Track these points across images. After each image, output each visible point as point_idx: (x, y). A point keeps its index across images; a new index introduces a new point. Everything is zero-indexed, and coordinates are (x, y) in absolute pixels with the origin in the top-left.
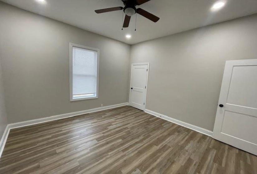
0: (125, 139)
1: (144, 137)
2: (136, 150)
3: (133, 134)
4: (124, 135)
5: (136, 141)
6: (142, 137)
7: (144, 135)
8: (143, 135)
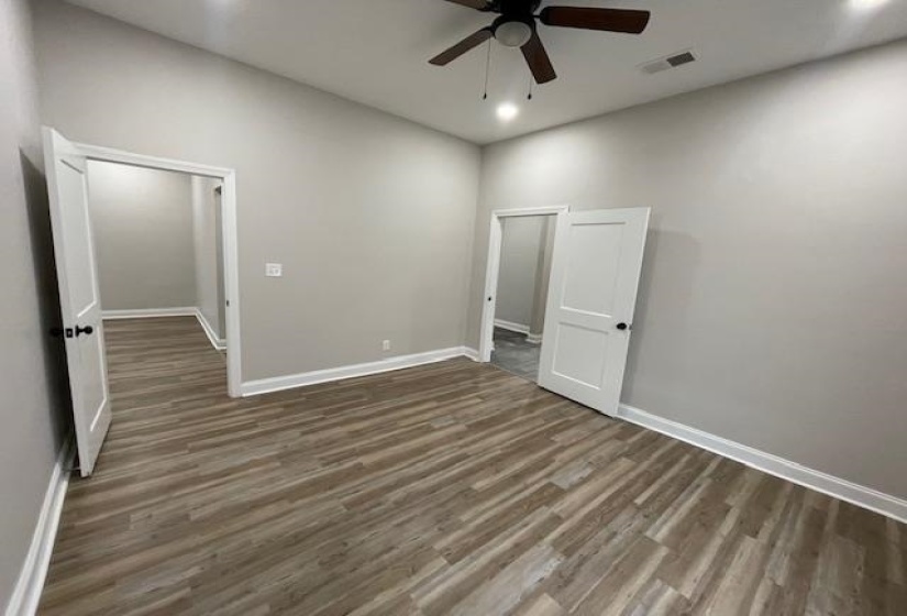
0: (462, 492)
1: (382, 499)
2: (430, 457)
3: (424, 514)
4: (468, 506)
5: (422, 481)
6: (393, 499)
7: (379, 504)
8: (383, 507)
